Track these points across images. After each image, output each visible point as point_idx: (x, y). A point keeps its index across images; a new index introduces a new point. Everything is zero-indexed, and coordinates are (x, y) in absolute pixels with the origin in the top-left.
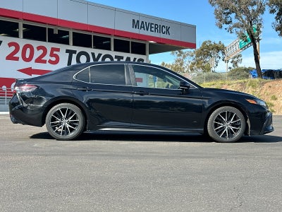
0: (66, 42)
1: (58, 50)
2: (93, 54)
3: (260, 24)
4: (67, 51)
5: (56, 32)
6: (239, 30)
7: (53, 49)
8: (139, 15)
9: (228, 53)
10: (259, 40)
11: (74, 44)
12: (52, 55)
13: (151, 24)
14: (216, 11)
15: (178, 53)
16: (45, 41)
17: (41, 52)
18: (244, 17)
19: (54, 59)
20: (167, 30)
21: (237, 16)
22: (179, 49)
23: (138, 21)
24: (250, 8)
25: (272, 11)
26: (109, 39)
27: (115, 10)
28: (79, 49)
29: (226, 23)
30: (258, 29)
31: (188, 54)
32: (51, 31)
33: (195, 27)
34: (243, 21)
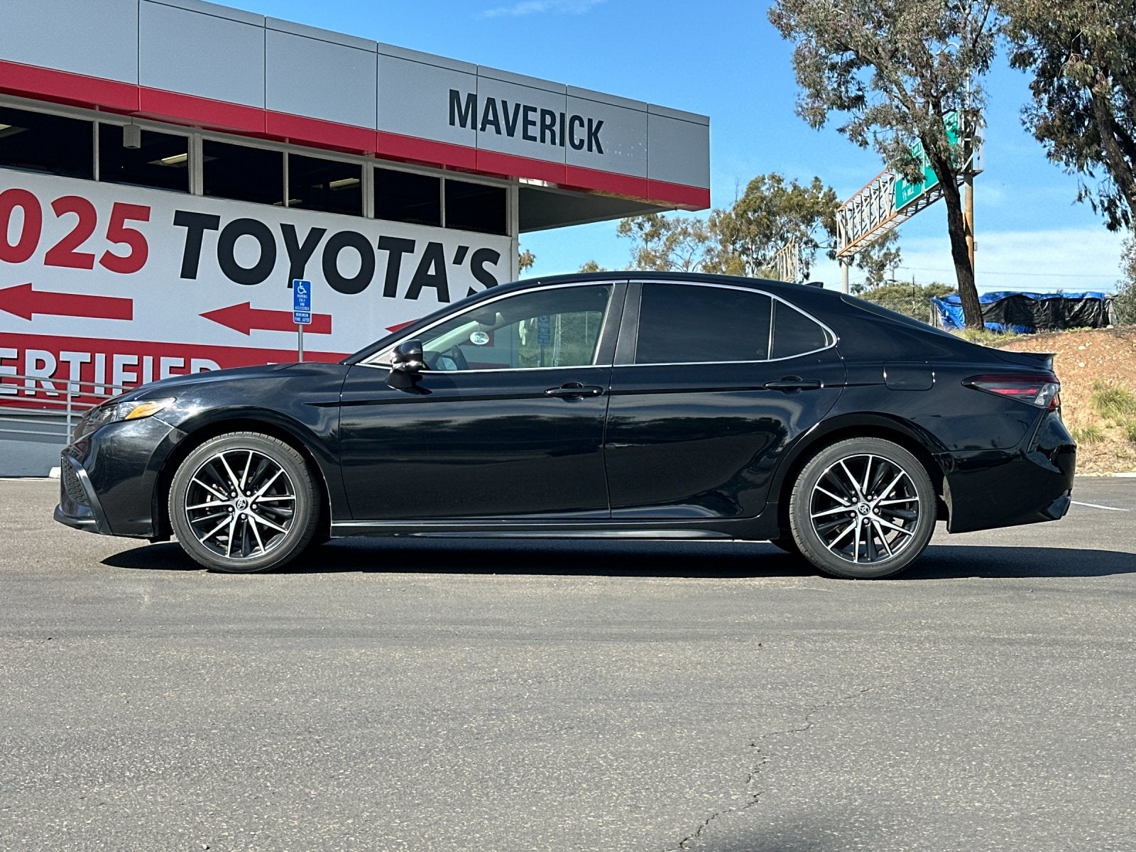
0: (176, 180)
1: (142, 213)
2: (289, 231)
3: (976, 113)
4: (181, 218)
5: (132, 140)
6: (889, 135)
7: (121, 212)
8: (478, 72)
9: (851, 225)
10: (970, 175)
11: (211, 190)
12: (116, 234)
13: (527, 109)
14: (799, 57)
15: (648, 227)
16: (90, 176)
17: (71, 221)
18: (910, 84)
19: (123, 250)
20: (593, 134)
21: (880, 75)
22: (648, 210)
23: (472, 99)
24: (935, 47)
25: (1021, 60)
26: (356, 171)
27: (378, 50)
28: (229, 210)
29: (842, 107)
30: (968, 133)
31: (685, 233)
32: (112, 135)
33: (704, 122)
34: (905, 100)
